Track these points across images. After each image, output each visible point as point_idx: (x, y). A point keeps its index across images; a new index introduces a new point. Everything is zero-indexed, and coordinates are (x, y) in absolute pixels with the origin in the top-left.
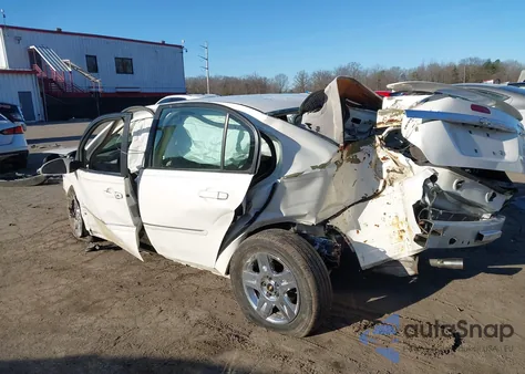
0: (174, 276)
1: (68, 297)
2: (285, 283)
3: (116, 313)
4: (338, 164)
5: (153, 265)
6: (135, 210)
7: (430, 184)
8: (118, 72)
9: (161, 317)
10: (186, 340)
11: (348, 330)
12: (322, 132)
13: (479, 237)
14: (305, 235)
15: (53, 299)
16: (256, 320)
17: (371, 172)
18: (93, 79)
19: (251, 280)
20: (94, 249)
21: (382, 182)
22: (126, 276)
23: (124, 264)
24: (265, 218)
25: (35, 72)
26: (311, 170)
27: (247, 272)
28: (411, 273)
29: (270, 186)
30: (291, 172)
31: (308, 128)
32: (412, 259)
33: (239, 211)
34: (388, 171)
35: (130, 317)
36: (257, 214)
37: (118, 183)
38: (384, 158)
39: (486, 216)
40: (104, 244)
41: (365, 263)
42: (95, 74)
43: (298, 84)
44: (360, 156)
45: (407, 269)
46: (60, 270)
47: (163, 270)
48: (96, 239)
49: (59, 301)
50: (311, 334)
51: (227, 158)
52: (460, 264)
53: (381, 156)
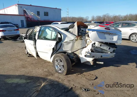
0: (44, 63)
1: (21, 65)
2: (62, 64)
3: (29, 69)
4: (76, 40)
5: (40, 60)
6: (35, 48)
7: (94, 45)
8: (45, 15)
9: (38, 70)
10: (41, 74)
11: (75, 75)
12: (73, 33)
13: (102, 56)
14: (69, 55)
15: (18, 65)
16: (57, 71)
17: (85, 42)
18: (38, 17)
19: (56, 63)
20: (29, 56)
21: (87, 44)
22: (34, 62)
23: (34, 60)
24: (60, 51)
25: (24, 15)
26: (69, 41)
27: (56, 62)
28: (92, 64)
29: (60, 44)
30: (65, 41)
31: (70, 32)
32: (92, 61)
33: (53, 49)
34: (88, 42)
35: (32, 69)
36: (58, 50)
37: (32, 42)
38: (88, 39)
39: (109, 53)
40: (31, 55)
41: (82, 62)
42: (39, 16)
43: (92, 19)
44: (82, 38)
45: (91, 63)
46: (21, 60)
47: (42, 61)
48: (30, 54)
49: (19, 66)
50: (66, 74)
51: (52, 38)
52: (103, 63)
53: (87, 39)
